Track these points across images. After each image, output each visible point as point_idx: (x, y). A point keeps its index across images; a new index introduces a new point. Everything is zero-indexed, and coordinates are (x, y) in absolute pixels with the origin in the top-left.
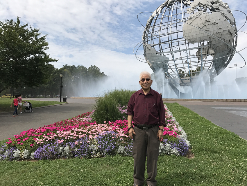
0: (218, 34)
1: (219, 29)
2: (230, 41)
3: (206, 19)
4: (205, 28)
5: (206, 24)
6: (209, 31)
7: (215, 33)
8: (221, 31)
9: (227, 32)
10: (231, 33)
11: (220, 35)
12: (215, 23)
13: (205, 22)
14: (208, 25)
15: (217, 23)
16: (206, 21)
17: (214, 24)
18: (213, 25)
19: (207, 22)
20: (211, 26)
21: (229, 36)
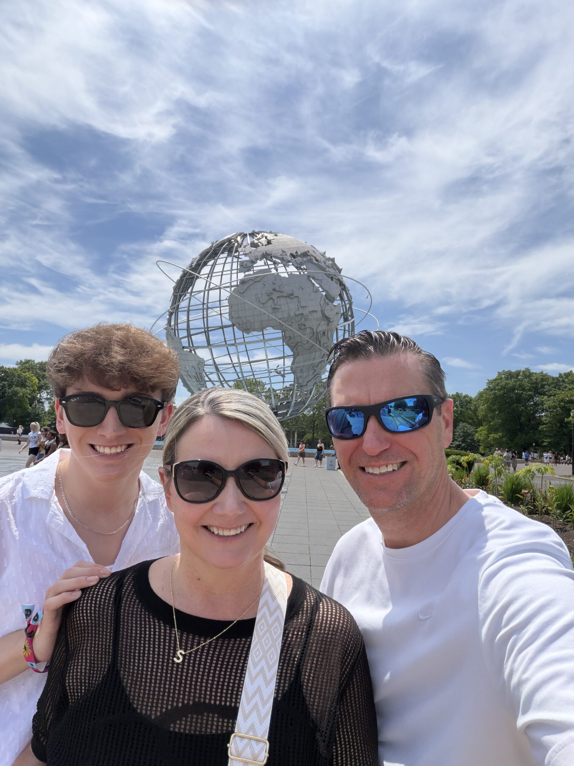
0: (299, 318)
1: (299, 307)
2: (326, 333)
3: (274, 286)
4: (270, 303)
5: (274, 296)
6: (280, 310)
7: (292, 314)
8: (306, 312)
9: (319, 315)
10: (328, 319)
11: (303, 319)
12: (292, 295)
13: (272, 291)
14: (278, 299)
15: (295, 294)
16: (274, 290)
17: (291, 297)
18: (288, 299)
19: (275, 293)
20: (282, 301)
21: (324, 323)
